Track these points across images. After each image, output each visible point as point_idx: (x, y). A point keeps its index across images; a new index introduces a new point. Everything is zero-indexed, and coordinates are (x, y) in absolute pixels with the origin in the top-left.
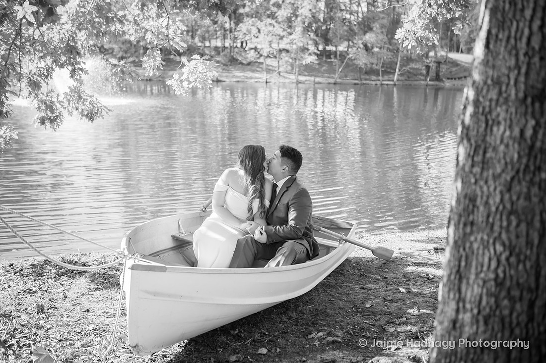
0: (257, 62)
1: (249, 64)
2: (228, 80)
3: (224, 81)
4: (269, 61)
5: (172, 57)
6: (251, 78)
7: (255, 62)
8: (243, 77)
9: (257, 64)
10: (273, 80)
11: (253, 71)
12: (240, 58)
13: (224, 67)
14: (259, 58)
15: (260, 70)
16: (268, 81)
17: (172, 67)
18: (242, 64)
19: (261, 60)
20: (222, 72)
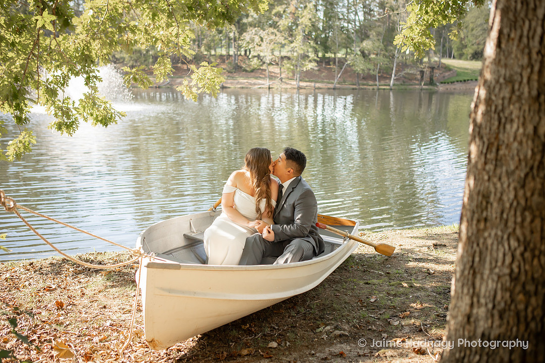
0: (260, 69)
1: (252, 71)
2: (232, 87)
3: (229, 88)
4: (272, 69)
5: (179, 65)
6: (255, 84)
7: (258, 69)
8: (247, 84)
9: (260, 71)
10: (275, 86)
11: (257, 78)
12: (244, 66)
13: (229, 74)
14: (262, 65)
15: (263, 76)
16: (271, 86)
17: (180, 74)
18: (246, 71)
19: (264, 67)
20: (227, 79)
